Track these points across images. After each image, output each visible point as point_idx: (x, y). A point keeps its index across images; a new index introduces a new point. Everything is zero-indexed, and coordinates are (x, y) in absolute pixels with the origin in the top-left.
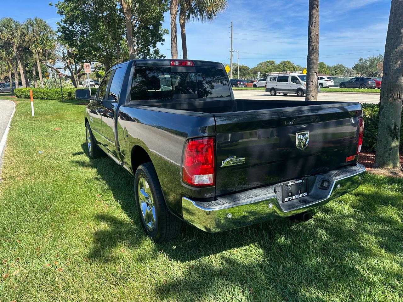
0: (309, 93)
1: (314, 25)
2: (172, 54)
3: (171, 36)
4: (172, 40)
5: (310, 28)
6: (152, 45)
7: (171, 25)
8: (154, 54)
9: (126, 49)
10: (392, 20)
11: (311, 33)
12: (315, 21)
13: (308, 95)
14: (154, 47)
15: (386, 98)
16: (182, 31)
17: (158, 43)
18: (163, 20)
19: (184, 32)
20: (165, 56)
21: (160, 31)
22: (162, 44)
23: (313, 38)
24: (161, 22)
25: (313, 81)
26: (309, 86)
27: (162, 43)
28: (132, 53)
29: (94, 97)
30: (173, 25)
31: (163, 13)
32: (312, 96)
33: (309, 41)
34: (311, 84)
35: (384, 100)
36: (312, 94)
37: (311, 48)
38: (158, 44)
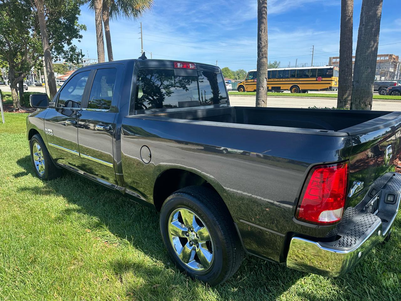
0: (260, 98)
1: (263, 31)
2: (98, 53)
3: (97, 33)
4: (97, 37)
5: (260, 34)
6: (66, 42)
7: (96, 20)
8: (70, 51)
9: (36, 45)
10: (363, 31)
11: (261, 39)
12: (264, 27)
13: (259, 100)
14: (69, 43)
15: (358, 104)
16: (106, 28)
17: (74, 39)
18: (79, 14)
19: (108, 30)
20: (84, 55)
21: (75, 26)
22: (79, 41)
23: (263, 44)
24: (77, 16)
25: (264, 86)
26: (260, 91)
27: (79, 39)
28: (47, 49)
29: (53, 104)
30: (99, 21)
31: (80, 6)
32: (263, 101)
33: (259, 47)
34: (262, 89)
35: (356, 106)
36: (263, 99)
37: (261, 54)
38: (74, 41)
